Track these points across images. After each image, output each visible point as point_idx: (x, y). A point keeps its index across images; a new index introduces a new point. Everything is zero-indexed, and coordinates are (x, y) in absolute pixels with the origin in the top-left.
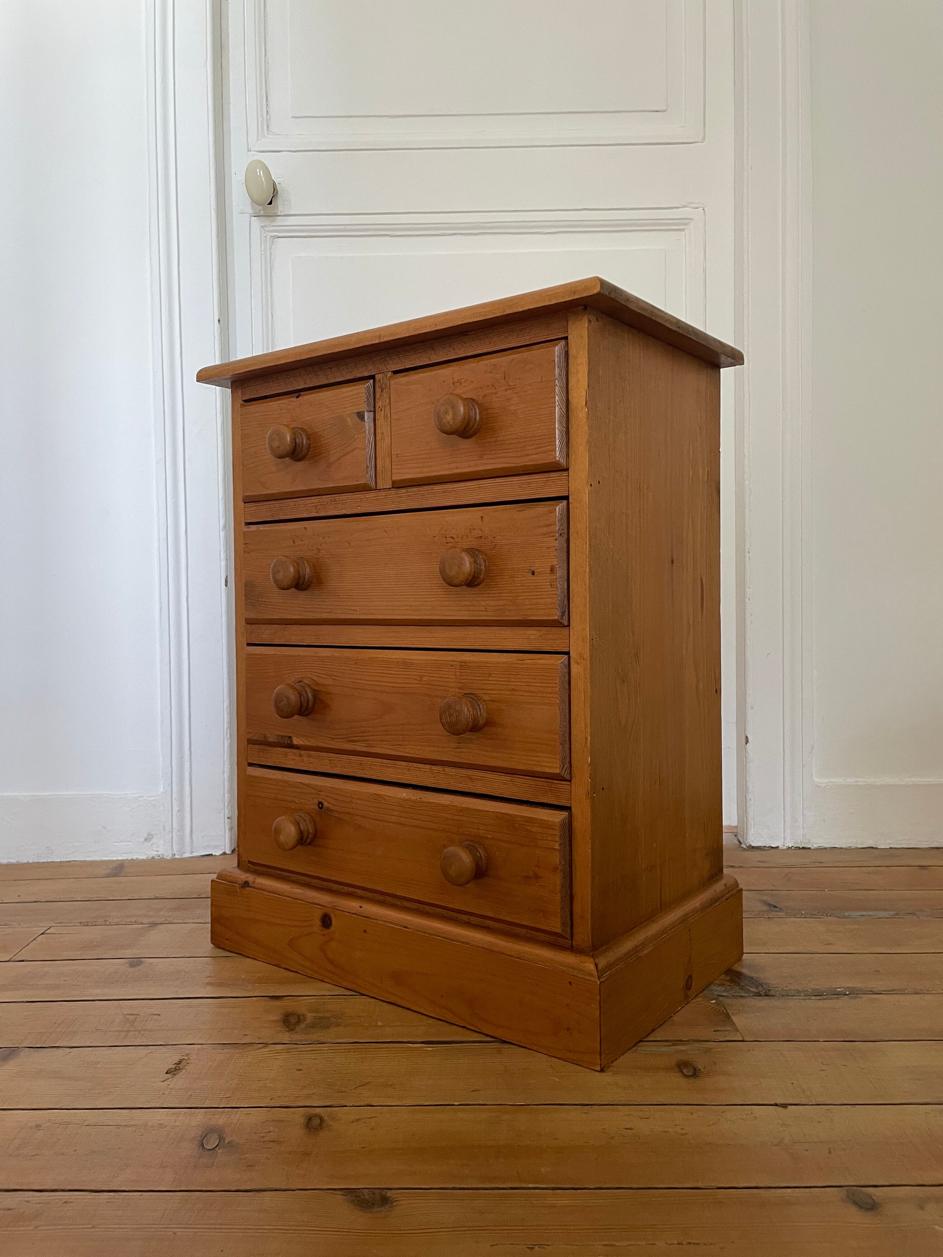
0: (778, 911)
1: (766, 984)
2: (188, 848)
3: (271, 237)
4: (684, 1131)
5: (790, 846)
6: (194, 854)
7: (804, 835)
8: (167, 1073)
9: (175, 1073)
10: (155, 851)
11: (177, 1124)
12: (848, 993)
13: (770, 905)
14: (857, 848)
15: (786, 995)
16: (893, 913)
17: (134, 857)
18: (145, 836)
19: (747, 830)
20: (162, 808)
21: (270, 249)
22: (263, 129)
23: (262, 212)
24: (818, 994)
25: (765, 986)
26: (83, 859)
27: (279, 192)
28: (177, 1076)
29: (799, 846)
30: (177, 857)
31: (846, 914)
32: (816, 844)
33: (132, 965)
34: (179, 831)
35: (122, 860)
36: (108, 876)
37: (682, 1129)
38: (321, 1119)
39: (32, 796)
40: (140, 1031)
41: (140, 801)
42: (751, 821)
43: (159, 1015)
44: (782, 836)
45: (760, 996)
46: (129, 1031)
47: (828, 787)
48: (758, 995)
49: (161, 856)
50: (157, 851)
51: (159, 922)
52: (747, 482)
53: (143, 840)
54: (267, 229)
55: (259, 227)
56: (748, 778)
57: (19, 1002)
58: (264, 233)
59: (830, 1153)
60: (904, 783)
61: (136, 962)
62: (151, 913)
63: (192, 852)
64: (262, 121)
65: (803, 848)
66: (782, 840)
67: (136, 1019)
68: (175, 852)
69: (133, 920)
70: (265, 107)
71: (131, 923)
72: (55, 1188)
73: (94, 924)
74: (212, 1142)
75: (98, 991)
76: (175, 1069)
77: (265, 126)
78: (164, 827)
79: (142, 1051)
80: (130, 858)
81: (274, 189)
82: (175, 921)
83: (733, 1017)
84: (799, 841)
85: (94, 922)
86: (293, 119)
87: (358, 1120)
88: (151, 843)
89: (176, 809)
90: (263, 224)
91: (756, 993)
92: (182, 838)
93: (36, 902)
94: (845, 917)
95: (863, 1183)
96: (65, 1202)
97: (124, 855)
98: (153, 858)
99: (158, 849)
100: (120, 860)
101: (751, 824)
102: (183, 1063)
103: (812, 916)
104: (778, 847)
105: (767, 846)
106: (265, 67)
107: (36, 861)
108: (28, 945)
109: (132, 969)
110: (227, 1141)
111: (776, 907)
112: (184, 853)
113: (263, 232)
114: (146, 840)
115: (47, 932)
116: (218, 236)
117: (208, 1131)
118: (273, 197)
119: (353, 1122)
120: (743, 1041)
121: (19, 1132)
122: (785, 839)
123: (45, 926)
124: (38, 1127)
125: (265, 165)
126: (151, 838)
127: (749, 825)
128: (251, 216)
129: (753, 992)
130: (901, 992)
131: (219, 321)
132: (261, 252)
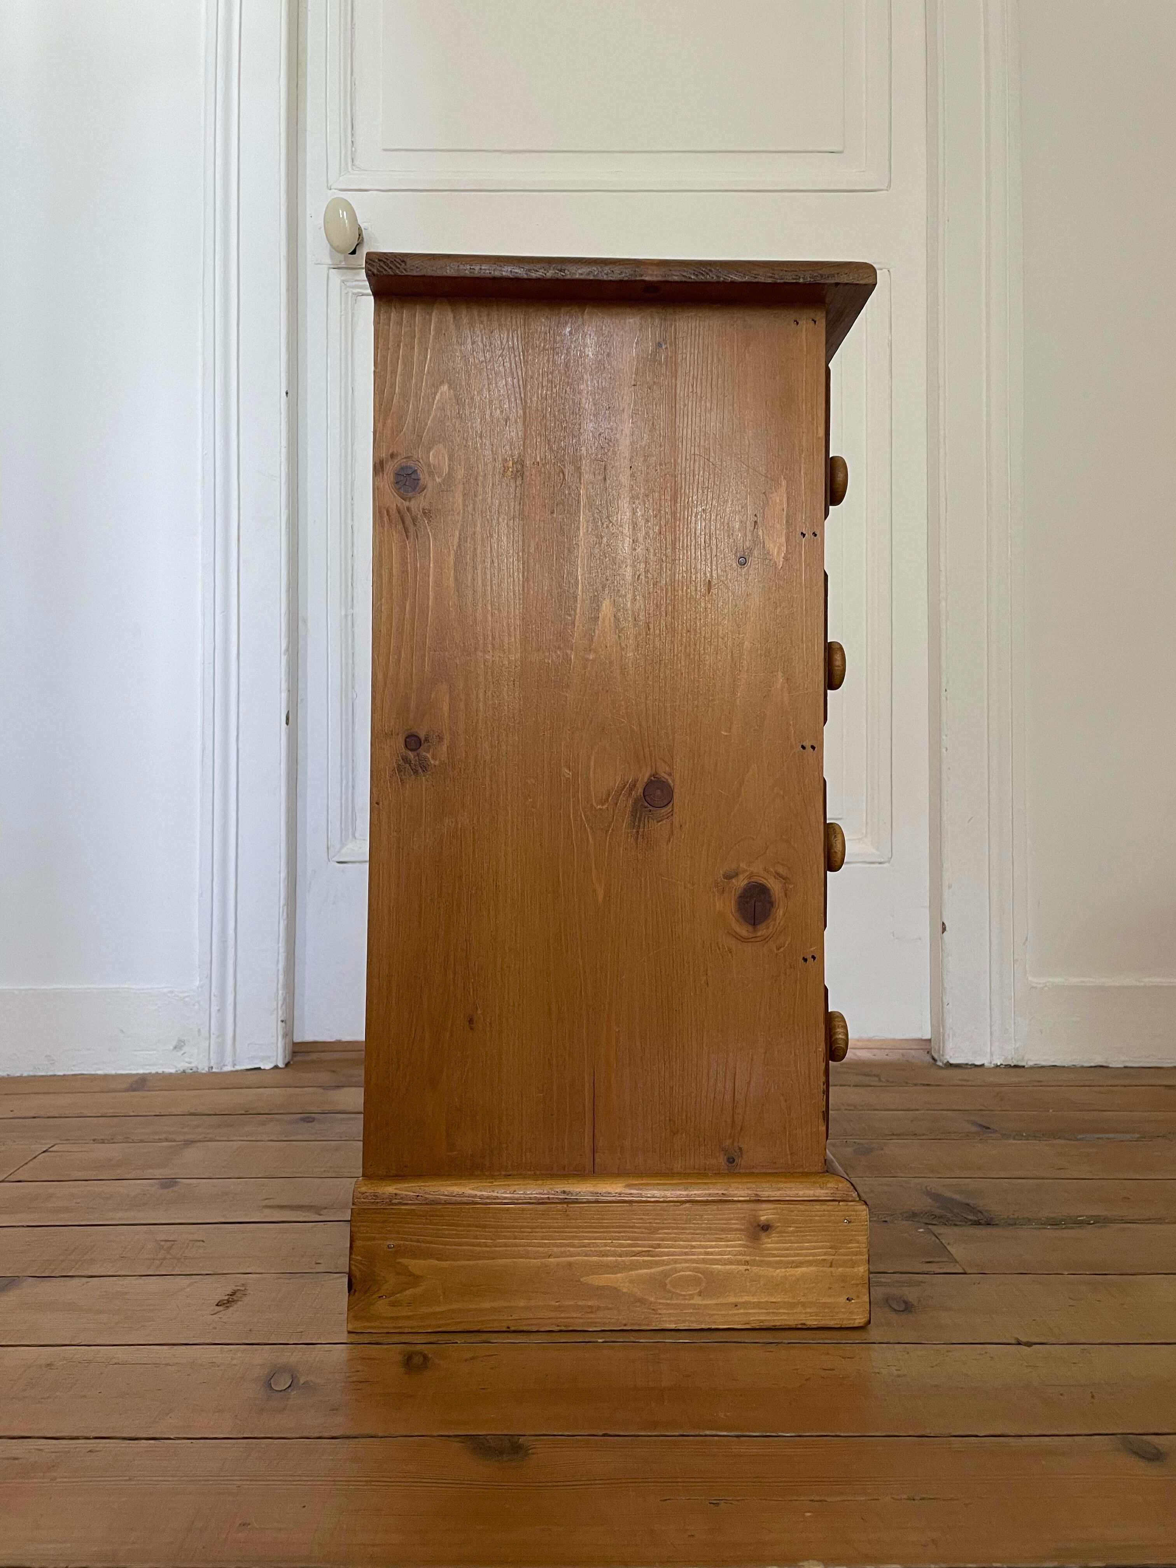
0: (991, 1133)
1: (987, 1211)
2: (229, 1060)
3: (353, 294)
4: (899, 1373)
5: (999, 1064)
6: (238, 1068)
7: (1016, 1050)
8: (217, 1305)
9: (228, 1305)
10: (187, 1062)
11: (234, 1362)
12: (1092, 1222)
13: (981, 1126)
14: (1082, 1067)
15: (1013, 1223)
16: (1138, 1136)
17: (160, 1071)
18: (174, 1043)
19: (944, 1042)
20: (196, 1007)
21: (353, 310)
22: (347, 164)
23: (343, 263)
24: (1055, 1223)
25: (985, 1213)
26: (93, 1073)
27: (365, 240)
28: (231, 1308)
29: (1010, 1063)
30: (214, 1070)
31: (1080, 1137)
32: (1030, 1060)
33: (164, 1186)
34: (218, 1037)
35: (144, 1074)
36: (127, 1090)
37: (897, 1370)
38: (425, 1357)
39: (31, 989)
40: (178, 1259)
41: (169, 997)
42: (948, 1031)
43: (203, 1241)
44: (989, 1050)
45: (980, 1224)
46: (165, 1259)
47: (1046, 988)
48: (977, 1223)
49: (195, 1069)
50: (190, 1063)
51: (197, 1139)
52: (943, 603)
53: (172, 1048)
54: (348, 284)
55: (339, 281)
56: (945, 977)
57: (18, 1226)
58: (346, 288)
59: (1093, 1397)
60: (1142, 984)
61: (169, 1183)
62: (185, 1130)
63: (234, 1065)
64: (346, 153)
65: (1016, 1066)
66: (989, 1055)
67: (172, 1245)
68: (212, 1064)
69: (162, 1137)
70: (349, 135)
71: (160, 1140)
72: (75, 1435)
73: (112, 1141)
74: (284, 1382)
75: (120, 1215)
76: (228, 1302)
77: (349, 160)
78: (199, 1031)
79: (186, 1281)
80: (153, 1072)
81: (359, 235)
82: (218, 1138)
83: (949, 1247)
84: (1010, 1057)
85: (112, 1139)
86: (385, 153)
87: (473, 1358)
88: (182, 1052)
89: (214, 1008)
90: (343, 278)
91: (975, 1221)
92: (221, 1046)
93: (35, 1117)
94: (1077, 1140)
95: (1140, 1431)
96: (90, 1451)
97: (147, 1067)
98: (184, 1072)
99: (191, 1060)
100: (141, 1074)
101: (949, 1035)
102: (238, 1294)
103: (1035, 1138)
104: (983, 1065)
105: (970, 1063)
106: (351, 89)
107: (32, 1074)
108: (26, 1163)
109: (166, 1191)
110: (302, 1381)
111: (989, 1128)
112: (224, 1065)
113: (343, 288)
114: (175, 1048)
115: (50, 1150)
116: (288, 290)
117: (275, 1372)
118: (357, 245)
119: (466, 1360)
120: (965, 1273)
121: (25, 1371)
122: (992, 1055)
123: (48, 1144)
124: (49, 1365)
125: (350, 204)
126: (182, 1046)
127: (946, 1036)
128: (330, 268)
129: (971, 1220)
130: (1159, 1221)
131: (287, 393)
132: (341, 312)
